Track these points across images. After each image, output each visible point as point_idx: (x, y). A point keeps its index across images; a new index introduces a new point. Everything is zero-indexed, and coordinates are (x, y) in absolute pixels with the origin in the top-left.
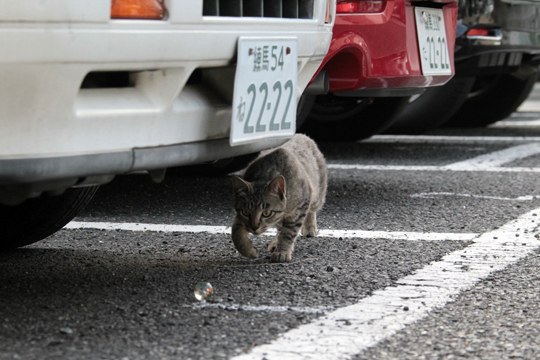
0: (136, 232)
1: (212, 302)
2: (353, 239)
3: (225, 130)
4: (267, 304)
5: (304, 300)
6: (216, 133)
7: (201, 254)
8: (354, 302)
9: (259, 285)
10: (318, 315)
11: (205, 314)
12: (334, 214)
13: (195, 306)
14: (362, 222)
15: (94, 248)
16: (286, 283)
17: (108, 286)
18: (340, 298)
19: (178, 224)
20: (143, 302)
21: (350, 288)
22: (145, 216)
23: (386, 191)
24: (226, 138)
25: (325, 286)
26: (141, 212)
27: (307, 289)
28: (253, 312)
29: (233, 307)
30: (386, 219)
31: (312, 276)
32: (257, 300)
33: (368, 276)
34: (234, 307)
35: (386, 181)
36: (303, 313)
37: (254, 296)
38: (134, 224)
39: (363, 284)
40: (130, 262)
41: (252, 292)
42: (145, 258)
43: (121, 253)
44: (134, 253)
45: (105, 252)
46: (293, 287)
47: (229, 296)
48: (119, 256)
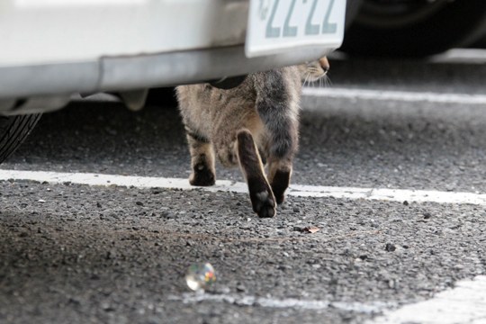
0: (96, 187)
1: (214, 293)
2: (425, 203)
3: (237, 33)
4: (297, 297)
5: (351, 293)
6: (224, 37)
7: (194, 221)
8: (427, 297)
9: (283, 269)
10: (373, 315)
11: (203, 310)
12: (395, 166)
13: (187, 298)
14: (438, 179)
15: (31, 209)
16: (324, 267)
17: (55, 266)
18: (406, 290)
19: (159, 176)
20: (108, 290)
21: (421, 276)
22: (107, 163)
23: (472, 133)
24: (240, 46)
25: (383, 272)
26: (102, 158)
27: (356, 277)
28: (275, 309)
29: (245, 301)
30: (473, 175)
31: (363, 258)
32: (281, 291)
33: (447, 259)
34: (247, 300)
35: (473, 119)
36: (351, 312)
37: (277, 284)
38: (92, 175)
39: (440, 270)
40: (86, 231)
41: (273, 279)
42: (110, 226)
43: (73, 218)
44: (93, 218)
45: (48, 216)
46: (334, 272)
47: (239, 284)
48: (69, 222)
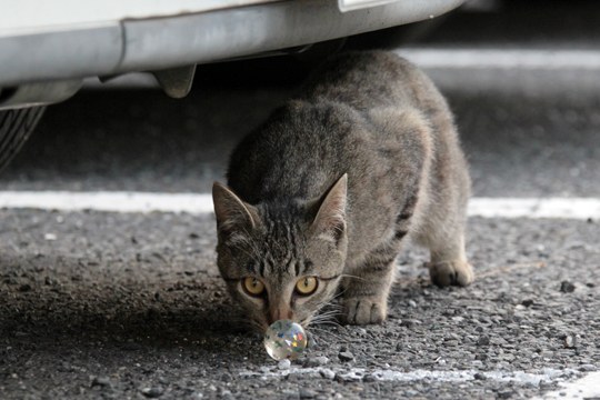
1: (306, 365)
4: (429, 366)
5: (511, 357)
9: (408, 325)
10: (543, 388)
11: (291, 390)
12: (573, 164)
13: (267, 373)
15: (35, 250)
16: (468, 320)
17: (69, 332)
18: (591, 348)
20: (149, 365)
22: (146, 177)
25: (558, 323)
27: (516, 333)
28: (396, 385)
29: (352, 375)
31: (527, 304)
32: (405, 357)
34: (354, 373)
36: (510, 385)
37: (399, 349)
38: (123, 194)
40: (117, 279)
41: (393, 341)
42: (151, 271)
43: (97, 261)
44: (125, 260)
45: (60, 259)
46: (484, 327)
47: (343, 350)
48: (91, 268)
